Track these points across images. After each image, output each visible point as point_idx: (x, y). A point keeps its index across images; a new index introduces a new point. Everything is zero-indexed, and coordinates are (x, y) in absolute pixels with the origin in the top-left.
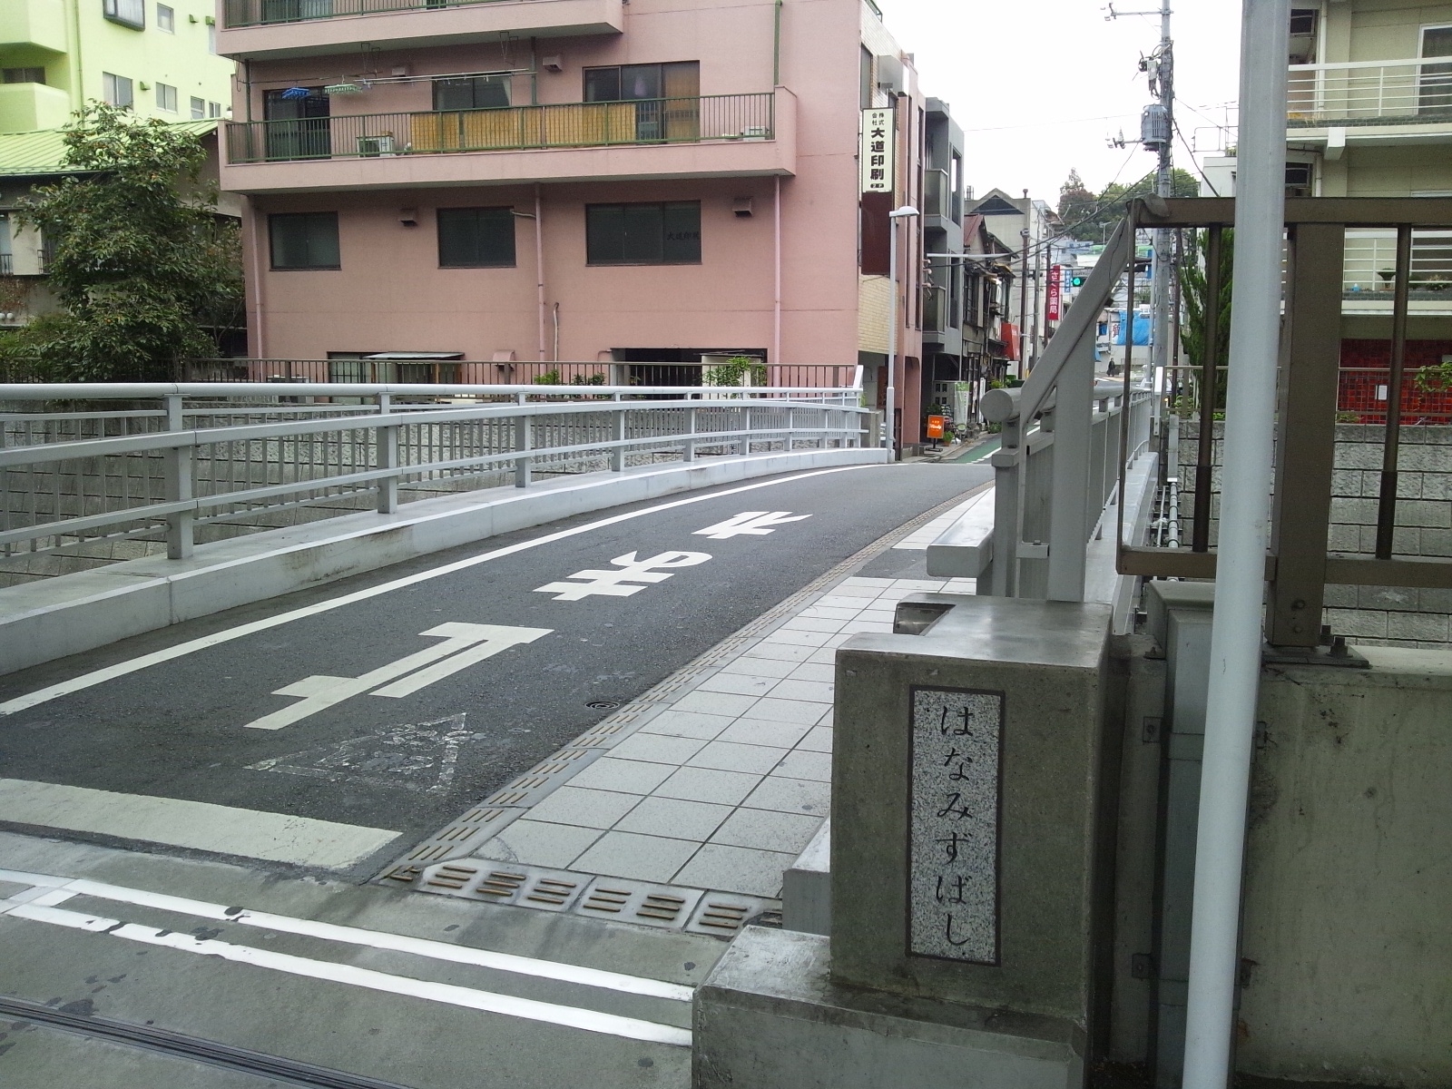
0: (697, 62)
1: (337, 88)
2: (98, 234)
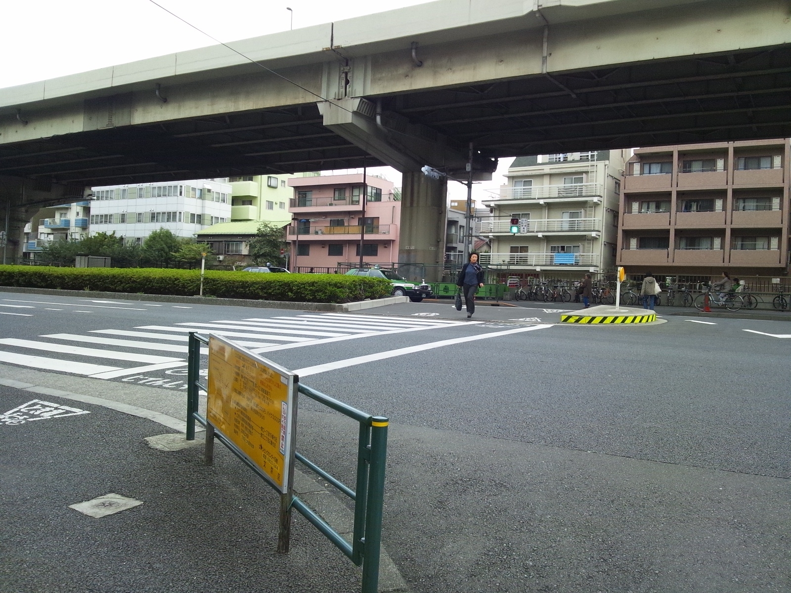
0: (379, 217)
1: (312, 220)
2: (261, 248)
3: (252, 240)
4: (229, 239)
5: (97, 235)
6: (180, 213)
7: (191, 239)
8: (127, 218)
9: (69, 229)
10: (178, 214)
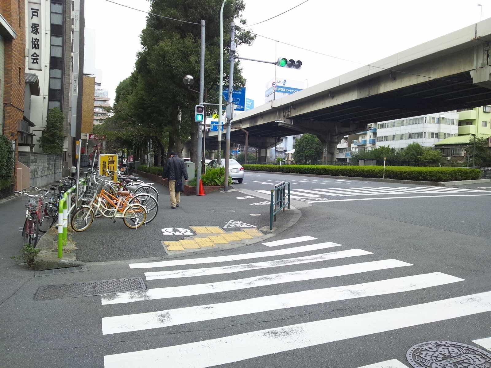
3: (467, 146)
4: (454, 147)
5: (380, 148)
6: (425, 133)
7: (431, 148)
8: (395, 138)
9: (366, 145)
10: (423, 133)
